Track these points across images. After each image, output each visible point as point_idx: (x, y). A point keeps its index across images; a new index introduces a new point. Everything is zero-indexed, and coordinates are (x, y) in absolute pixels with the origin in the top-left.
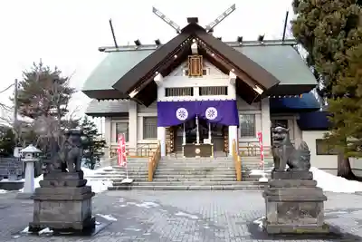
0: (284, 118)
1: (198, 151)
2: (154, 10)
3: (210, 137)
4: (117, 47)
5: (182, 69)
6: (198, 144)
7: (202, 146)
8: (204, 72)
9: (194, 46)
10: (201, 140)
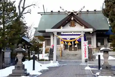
0: (103, 38)
1: (73, 49)
2: (61, 7)
3: (77, 45)
4: (45, 13)
5: (69, 25)
6: (73, 47)
7: (74, 48)
8: (75, 26)
9: (72, 19)
10: (74, 46)
